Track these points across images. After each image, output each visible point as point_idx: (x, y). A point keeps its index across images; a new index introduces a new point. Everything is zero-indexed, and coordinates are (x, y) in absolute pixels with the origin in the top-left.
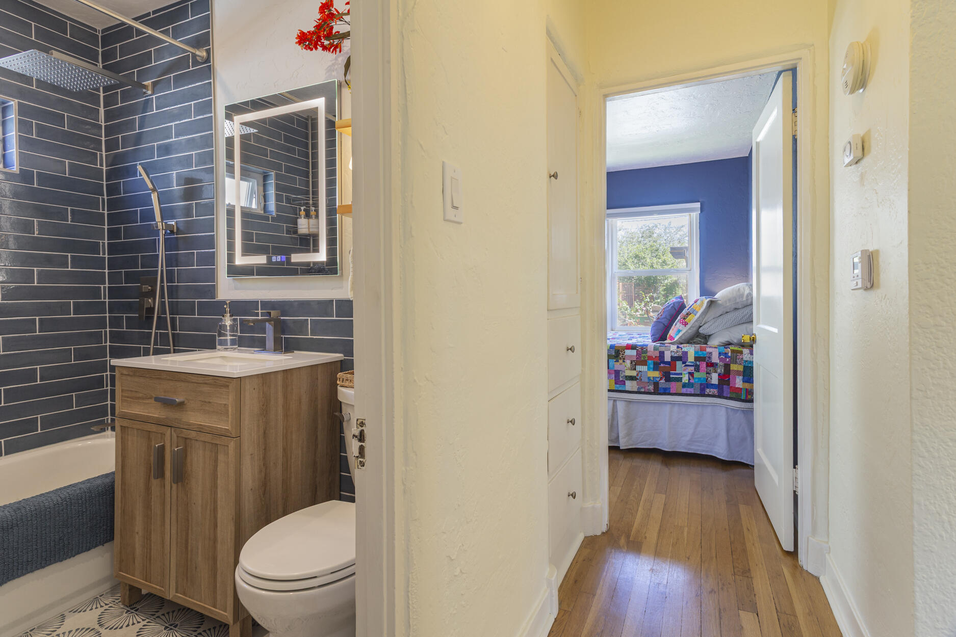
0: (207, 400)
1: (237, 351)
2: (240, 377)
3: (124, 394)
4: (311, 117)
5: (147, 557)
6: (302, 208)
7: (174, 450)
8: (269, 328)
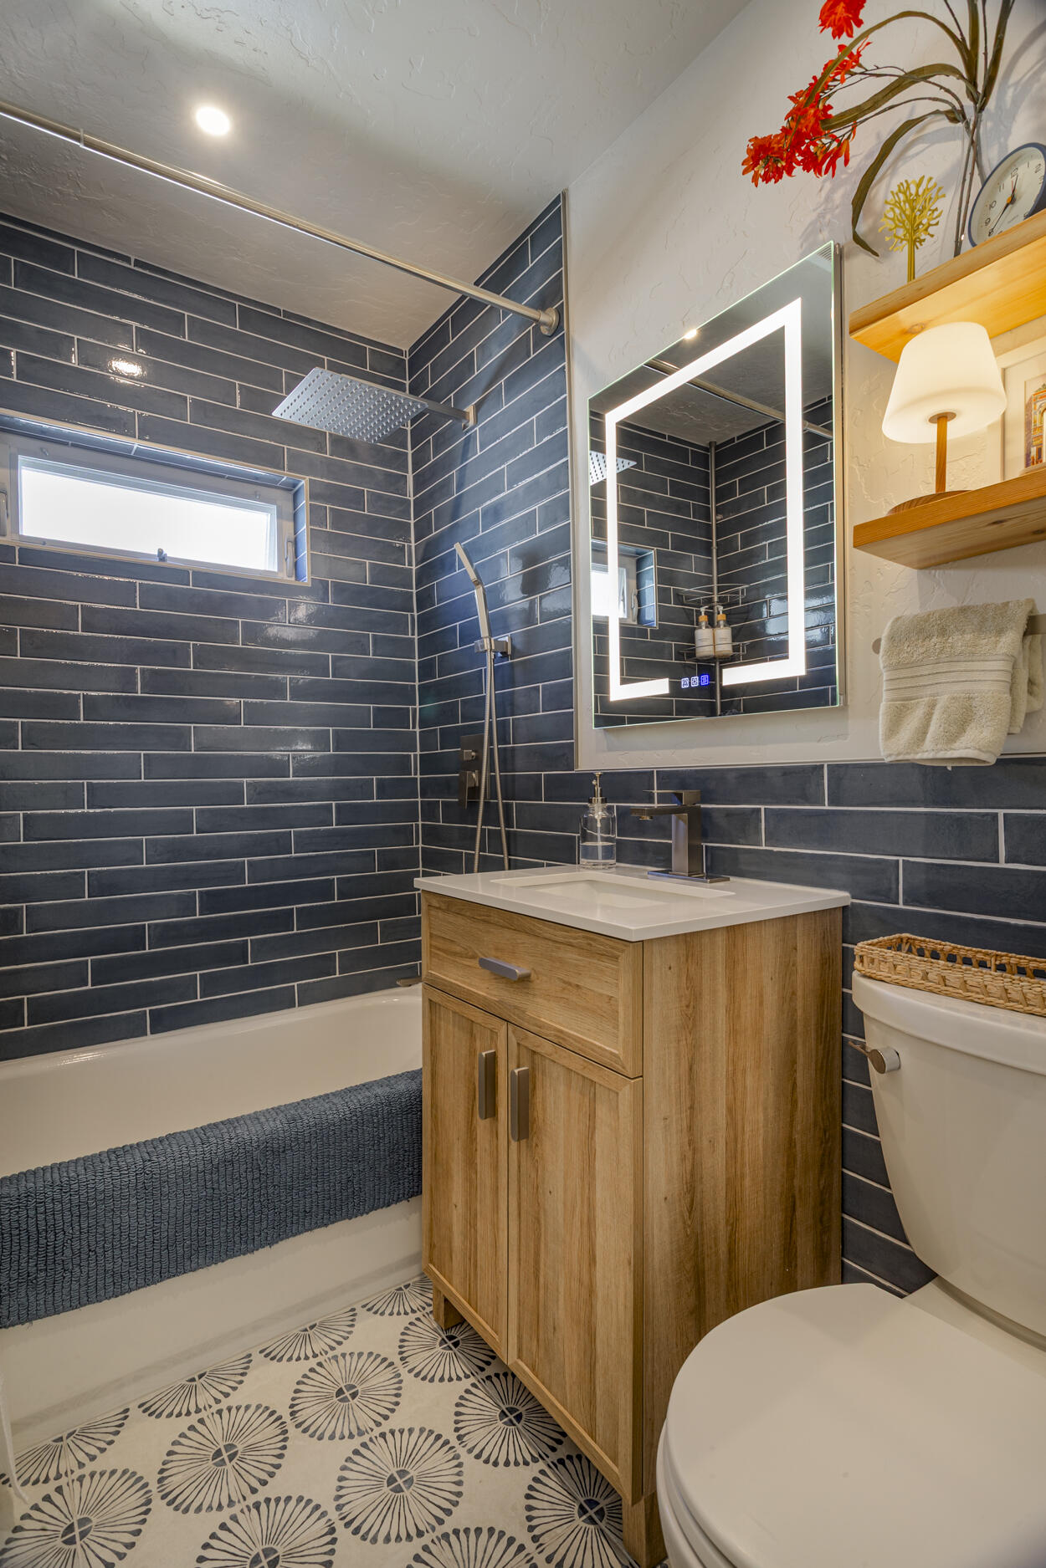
0: (574, 981)
1: (614, 870)
2: (642, 941)
3: (434, 943)
4: (716, 442)
5: (470, 1259)
6: (703, 610)
7: (513, 1073)
8: (679, 827)
